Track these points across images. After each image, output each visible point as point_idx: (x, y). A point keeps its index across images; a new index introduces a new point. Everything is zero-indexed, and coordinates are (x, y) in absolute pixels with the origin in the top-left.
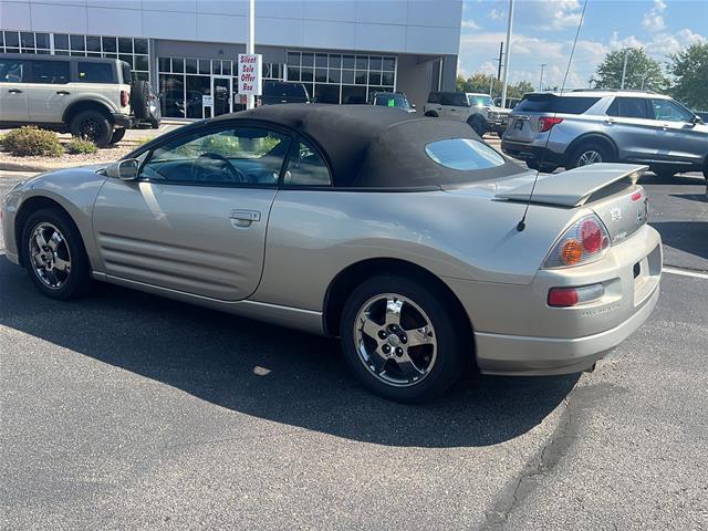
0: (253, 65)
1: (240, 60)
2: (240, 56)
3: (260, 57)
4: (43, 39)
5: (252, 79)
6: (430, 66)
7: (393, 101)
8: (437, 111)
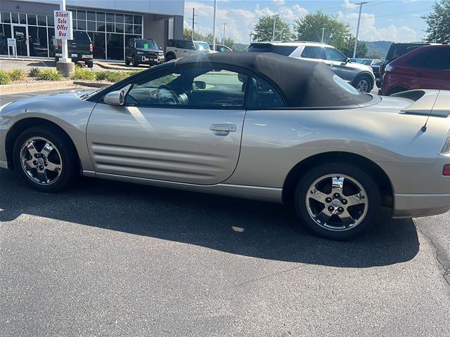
1: (55, 14)
2: (55, 12)
3: (70, 13)
6: (162, 22)
7: (147, 45)
8: (175, 52)
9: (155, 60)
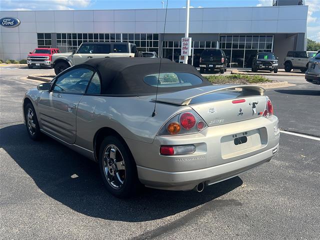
0: (187, 42)
1: (182, 40)
3: (191, 39)
4: (118, 35)
5: (187, 49)
7: (267, 56)
8: (292, 61)
9: (270, 67)
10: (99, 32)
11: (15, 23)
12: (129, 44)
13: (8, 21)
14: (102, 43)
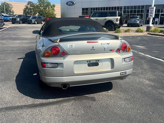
0: (153, 10)
5: (152, 13)
10: (111, 6)
11: (73, 3)
12: (117, 11)
13: (70, 3)
14: (102, 12)
